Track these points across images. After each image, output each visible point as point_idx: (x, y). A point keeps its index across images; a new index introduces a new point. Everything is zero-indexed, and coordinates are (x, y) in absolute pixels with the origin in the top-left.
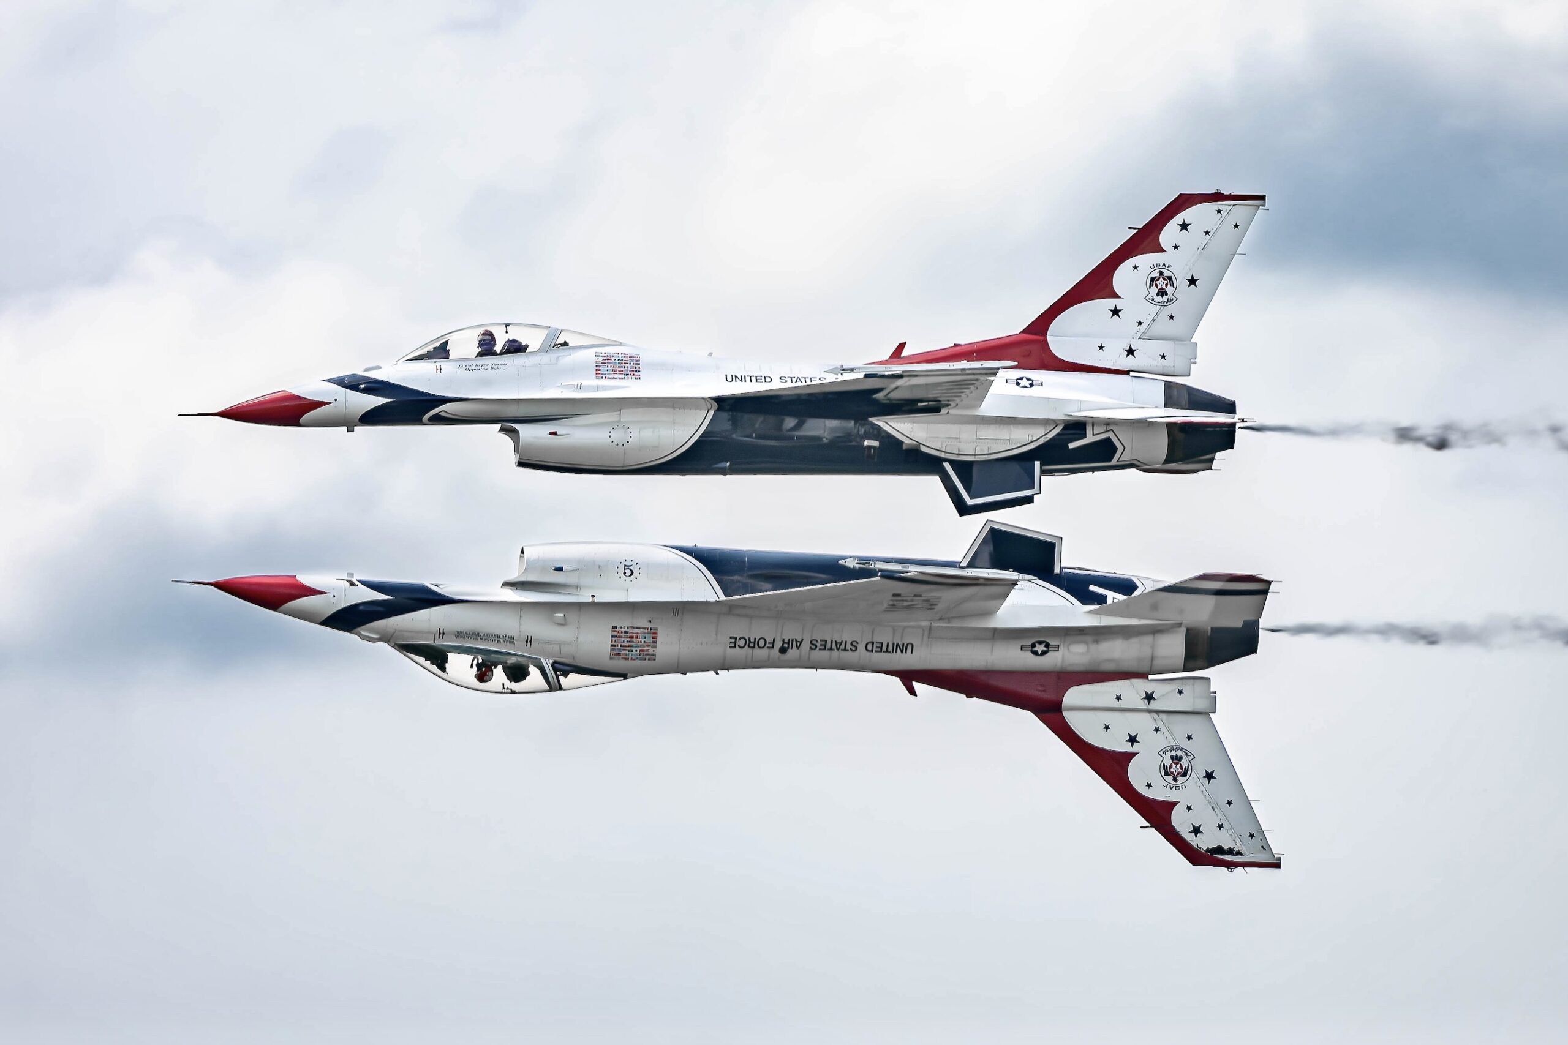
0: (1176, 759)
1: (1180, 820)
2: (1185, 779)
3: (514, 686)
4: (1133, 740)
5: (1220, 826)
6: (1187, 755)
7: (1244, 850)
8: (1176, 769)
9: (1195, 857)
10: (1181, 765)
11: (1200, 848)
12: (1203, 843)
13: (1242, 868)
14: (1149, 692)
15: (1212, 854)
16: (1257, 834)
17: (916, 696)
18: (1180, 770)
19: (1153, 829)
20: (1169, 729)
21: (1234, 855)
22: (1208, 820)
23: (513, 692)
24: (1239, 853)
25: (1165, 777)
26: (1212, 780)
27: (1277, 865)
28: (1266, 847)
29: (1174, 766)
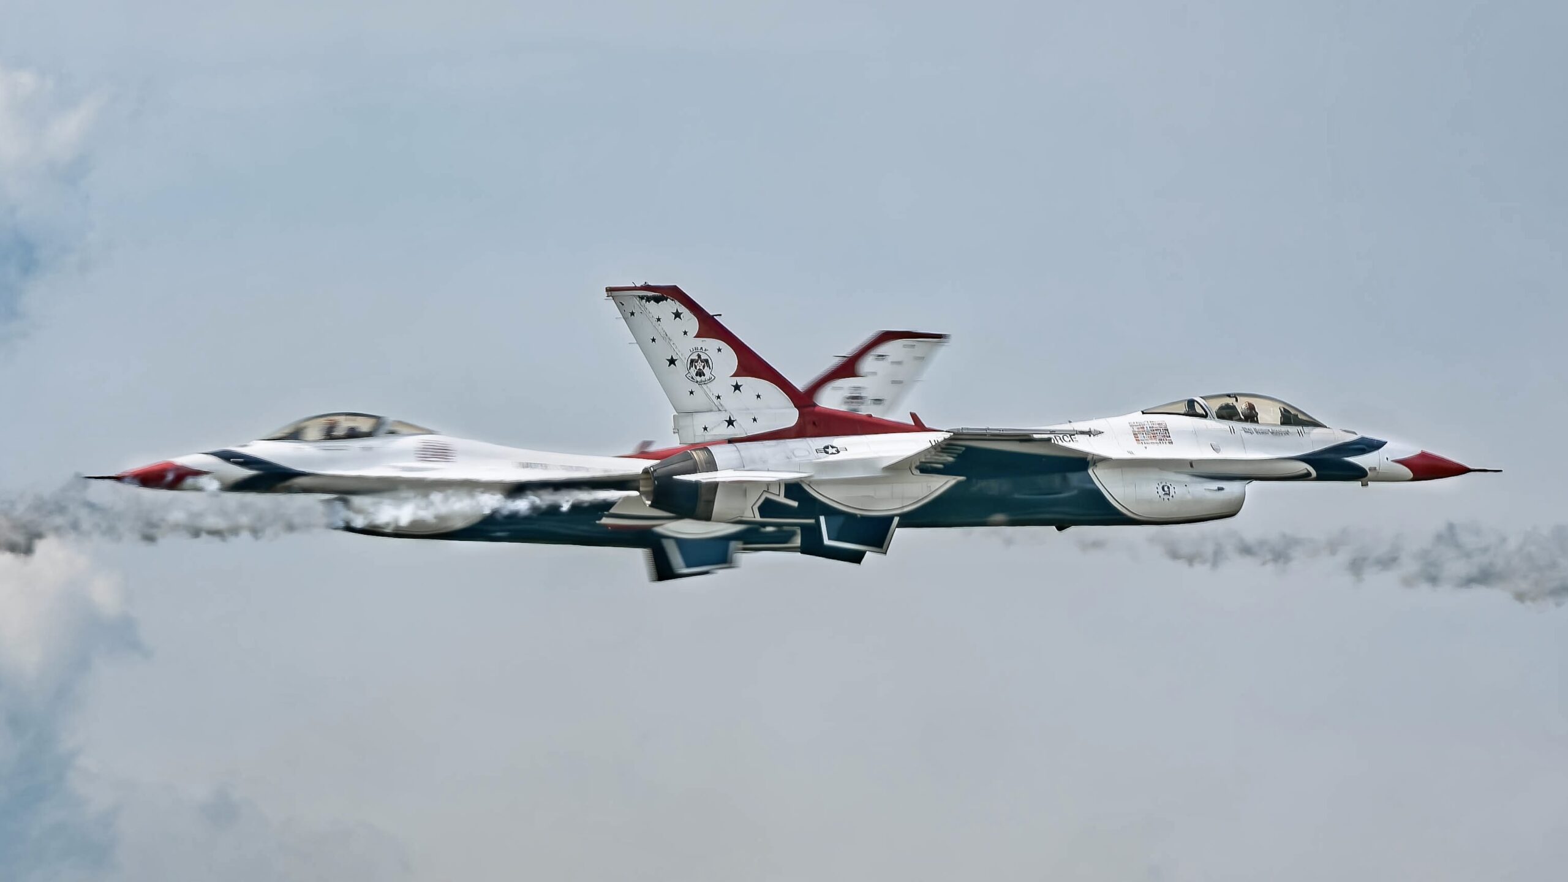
0: (700, 373)
1: (691, 323)
2: (691, 357)
3: (1231, 401)
4: (737, 387)
5: (659, 320)
6: (692, 378)
7: (637, 301)
8: (700, 365)
9: (674, 293)
10: (696, 368)
11: (672, 300)
12: (671, 306)
13: (637, 286)
14: (731, 426)
15: (663, 295)
16: (629, 315)
17: (910, 413)
18: (696, 364)
19: (711, 314)
20: (710, 398)
21: (645, 296)
22: (670, 325)
23: (1229, 396)
24: (642, 298)
25: (708, 358)
26: (670, 358)
27: (610, 290)
28: (620, 305)
29: (702, 368)
